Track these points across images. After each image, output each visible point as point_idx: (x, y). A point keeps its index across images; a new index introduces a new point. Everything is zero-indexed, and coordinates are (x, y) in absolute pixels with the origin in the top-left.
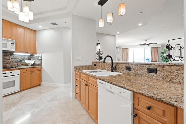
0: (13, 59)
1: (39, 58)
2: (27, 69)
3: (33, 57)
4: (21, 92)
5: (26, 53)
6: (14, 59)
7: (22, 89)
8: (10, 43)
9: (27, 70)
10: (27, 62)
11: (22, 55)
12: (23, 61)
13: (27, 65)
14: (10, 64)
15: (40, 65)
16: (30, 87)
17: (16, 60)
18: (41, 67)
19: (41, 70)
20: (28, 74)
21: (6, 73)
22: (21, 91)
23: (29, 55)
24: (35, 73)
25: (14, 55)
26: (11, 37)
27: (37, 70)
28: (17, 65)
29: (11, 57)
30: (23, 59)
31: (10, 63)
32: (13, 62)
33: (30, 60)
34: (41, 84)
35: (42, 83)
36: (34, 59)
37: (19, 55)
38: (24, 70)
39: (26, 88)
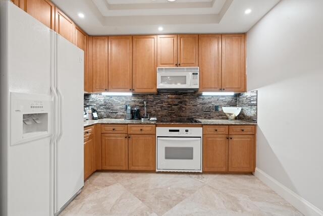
0: (203, 104)
1: (250, 101)
2: (217, 128)
3: (241, 98)
4: (204, 176)
5: (221, 90)
6: (205, 104)
7: (206, 170)
8: (191, 74)
9: (216, 130)
10: (226, 110)
11: (217, 96)
12: (220, 109)
13: (224, 116)
14: (198, 114)
15: (253, 120)
16: (224, 170)
17: (208, 106)
18: (255, 126)
19: (254, 135)
20: (220, 139)
21: (178, 131)
22: (204, 172)
23: (232, 94)
24: (236, 139)
25: (203, 96)
26: (194, 62)
27: (243, 133)
28: (209, 117)
29: (200, 101)
30: (221, 104)
31: (197, 112)
32: (202, 110)
33: (235, 105)
34: (254, 171)
35: (257, 169)
36: (242, 104)
37: (212, 96)
38: (212, 129)
39: (216, 170)
